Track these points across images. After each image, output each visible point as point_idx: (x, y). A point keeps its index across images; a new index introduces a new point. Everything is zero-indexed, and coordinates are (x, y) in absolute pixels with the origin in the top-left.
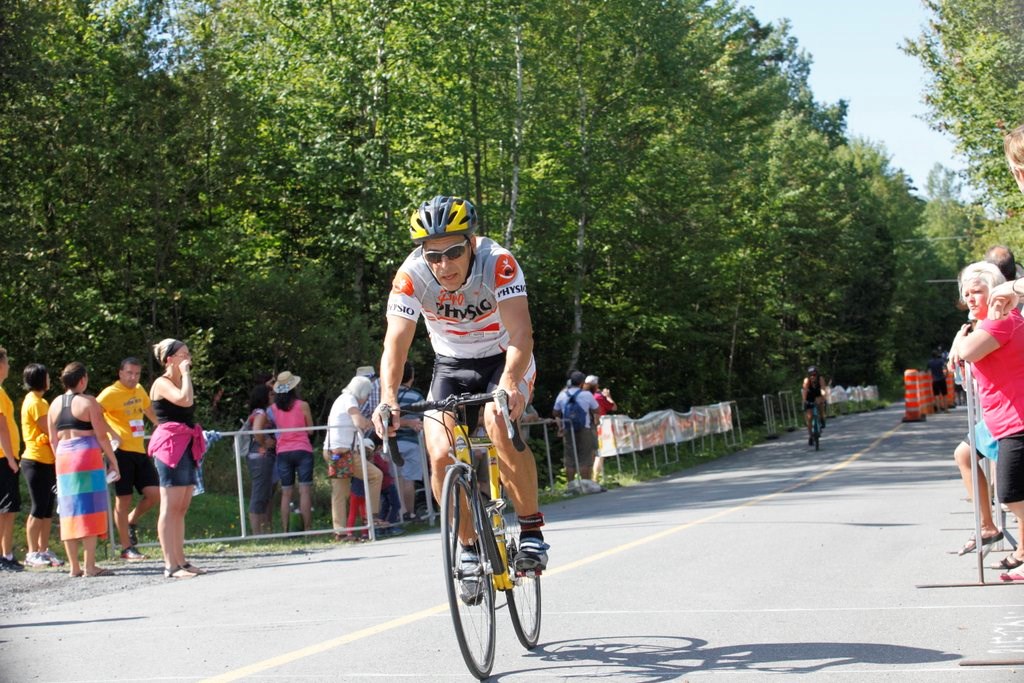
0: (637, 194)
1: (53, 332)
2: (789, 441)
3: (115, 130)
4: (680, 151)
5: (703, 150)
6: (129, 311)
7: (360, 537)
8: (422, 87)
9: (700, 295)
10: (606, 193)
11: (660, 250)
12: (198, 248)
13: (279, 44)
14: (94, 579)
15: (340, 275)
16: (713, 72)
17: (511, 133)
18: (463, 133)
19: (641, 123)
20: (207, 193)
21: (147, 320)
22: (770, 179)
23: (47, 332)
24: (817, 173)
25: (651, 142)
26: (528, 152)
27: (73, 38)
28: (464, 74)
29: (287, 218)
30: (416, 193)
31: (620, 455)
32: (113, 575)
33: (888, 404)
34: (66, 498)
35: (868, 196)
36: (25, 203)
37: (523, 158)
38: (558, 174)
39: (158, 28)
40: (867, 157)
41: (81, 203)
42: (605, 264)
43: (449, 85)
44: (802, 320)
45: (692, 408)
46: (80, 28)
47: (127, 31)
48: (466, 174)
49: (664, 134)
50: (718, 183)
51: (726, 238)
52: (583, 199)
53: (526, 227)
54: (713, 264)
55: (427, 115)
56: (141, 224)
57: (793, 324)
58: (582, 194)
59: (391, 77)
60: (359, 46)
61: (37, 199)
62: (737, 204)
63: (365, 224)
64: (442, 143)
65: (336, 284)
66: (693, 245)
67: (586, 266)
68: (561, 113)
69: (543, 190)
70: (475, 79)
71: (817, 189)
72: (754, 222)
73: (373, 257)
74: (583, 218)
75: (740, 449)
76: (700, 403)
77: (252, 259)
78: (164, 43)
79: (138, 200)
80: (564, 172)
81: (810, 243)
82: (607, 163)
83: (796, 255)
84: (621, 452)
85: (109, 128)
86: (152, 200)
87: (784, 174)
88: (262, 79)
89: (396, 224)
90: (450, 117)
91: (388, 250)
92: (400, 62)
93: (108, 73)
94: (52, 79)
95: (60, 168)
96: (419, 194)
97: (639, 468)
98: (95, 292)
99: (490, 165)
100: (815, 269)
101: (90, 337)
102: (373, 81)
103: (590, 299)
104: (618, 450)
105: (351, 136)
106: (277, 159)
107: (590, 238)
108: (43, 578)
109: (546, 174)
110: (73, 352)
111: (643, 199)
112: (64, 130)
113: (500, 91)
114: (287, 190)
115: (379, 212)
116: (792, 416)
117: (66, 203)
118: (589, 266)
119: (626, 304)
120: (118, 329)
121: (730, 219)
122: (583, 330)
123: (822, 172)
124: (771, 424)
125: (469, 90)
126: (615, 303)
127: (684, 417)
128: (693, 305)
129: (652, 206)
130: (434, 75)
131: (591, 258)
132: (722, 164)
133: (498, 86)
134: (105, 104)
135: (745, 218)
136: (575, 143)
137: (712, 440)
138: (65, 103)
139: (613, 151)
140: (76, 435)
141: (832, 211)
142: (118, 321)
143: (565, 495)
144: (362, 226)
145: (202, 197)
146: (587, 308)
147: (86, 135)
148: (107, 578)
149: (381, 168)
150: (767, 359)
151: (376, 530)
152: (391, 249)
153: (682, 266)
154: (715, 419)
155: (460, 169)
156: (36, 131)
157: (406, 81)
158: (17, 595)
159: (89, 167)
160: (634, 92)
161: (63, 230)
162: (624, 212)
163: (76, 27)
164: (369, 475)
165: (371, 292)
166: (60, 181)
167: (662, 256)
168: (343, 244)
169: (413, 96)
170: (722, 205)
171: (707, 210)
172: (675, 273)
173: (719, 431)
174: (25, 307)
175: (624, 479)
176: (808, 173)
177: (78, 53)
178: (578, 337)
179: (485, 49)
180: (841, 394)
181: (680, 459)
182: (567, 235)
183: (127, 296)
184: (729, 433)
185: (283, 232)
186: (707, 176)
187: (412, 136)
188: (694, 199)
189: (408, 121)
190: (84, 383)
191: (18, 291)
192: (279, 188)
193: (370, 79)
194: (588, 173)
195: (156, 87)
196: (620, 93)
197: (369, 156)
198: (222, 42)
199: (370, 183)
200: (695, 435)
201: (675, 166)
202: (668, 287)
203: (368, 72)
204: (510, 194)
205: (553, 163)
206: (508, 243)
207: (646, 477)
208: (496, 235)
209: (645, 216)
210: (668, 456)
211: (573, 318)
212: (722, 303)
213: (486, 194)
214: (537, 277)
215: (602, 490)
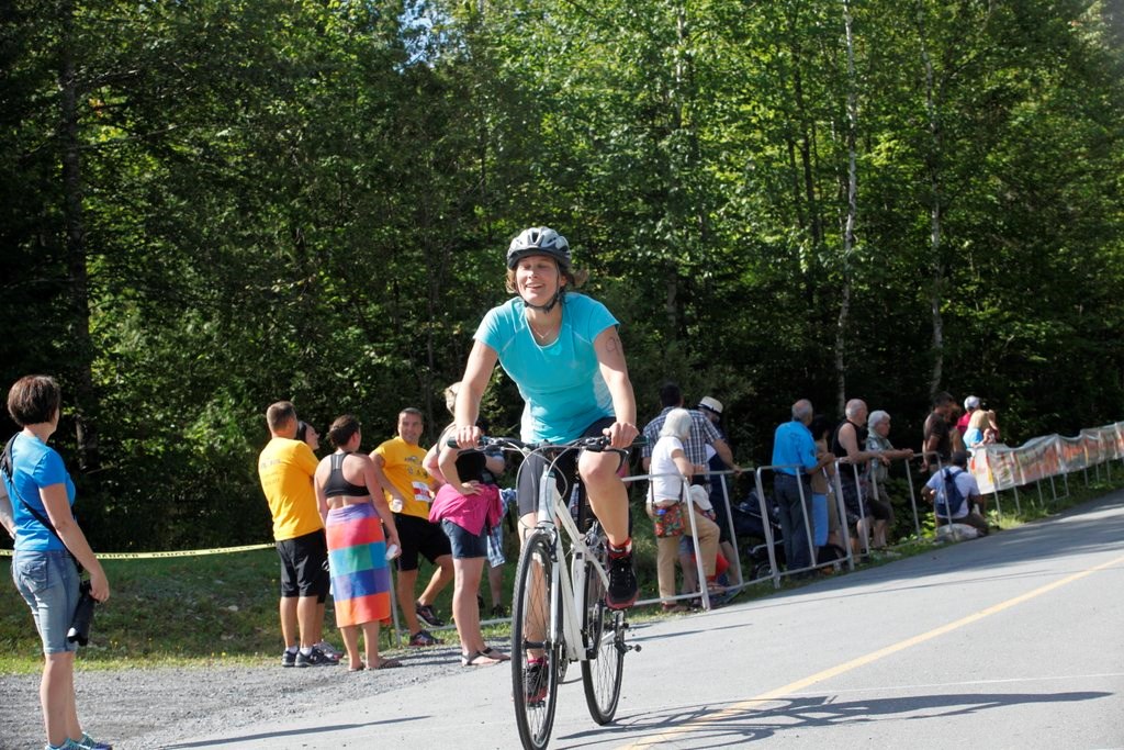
0: (1000, 176)
1: (311, 382)
3: (370, 137)
4: (1049, 121)
5: (1077, 117)
6: (401, 351)
7: (691, 606)
8: (733, 64)
9: (1084, 295)
10: (962, 177)
11: (1032, 242)
12: (477, 272)
13: (559, 22)
14: (378, 672)
15: (649, 295)
16: (1084, 22)
17: (843, 111)
18: (786, 115)
19: (999, 90)
20: (484, 206)
21: (423, 360)
23: (304, 382)
25: (1013, 112)
26: (865, 134)
27: (312, 31)
28: (783, 44)
29: (582, 229)
30: (734, 190)
31: (999, 492)
32: (400, 666)
34: (341, 577)
36: (267, 230)
37: (859, 142)
38: (902, 158)
39: (413, 12)
41: (335, 227)
42: (967, 263)
43: (765, 58)
45: (1081, 432)
46: (321, 18)
47: (377, 18)
48: (793, 164)
49: (1028, 101)
50: (1098, 156)
51: (1111, 223)
52: (935, 186)
53: (867, 224)
54: (1097, 255)
55: (742, 97)
56: (407, 247)
58: (936, 181)
59: (697, 53)
60: (656, 19)
61: (283, 224)
63: (675, 232)
64: (762, 129)
65: (645, 305)
66: (1072, 233)
67: (943, 267)
68: (903, 84)
69: (885, 178)
70: (796, 49)
73: (687, 270)
74: (937, 209)
76: (1091, 424)
78: (421, 29)
79: (403, 219)
80: (910, 155)
82: (961, 141)
84: (1000, 488)
85: (362, 136)
86: (420, 218)
88: (542, 65)
89: (714, 229)
90: (770, 98)
91: (705, 260)
92: (704, 36)
93: (358, 69)
94: (291, 81)
95: (307, 186)
96: (738, 191)
97: (1022, 507)
98: (357, 331)
99: (821, 153)
101: (356, 384)
102: (676, 59)
103: (951, 306)
104: (996, 486)
105: (652, 127)
106: (565, 159)
107: (947, 233)
108: (317, 674)
109: (889, 159)
110: (337, 403)
111: (1008, 182)
112: (309, 140)
113: (827, 62)
114: (579, 196)
115: (692, 216)
117: (318, 227)
118: (948, 266)
119: (996, 309)
120: (388, 374)
121: (1114, 200)
122: (944, 343)
125: (789, 63)
126: (982, 309)
127: (1072, 442)
128: (1076, 307)
129: (1019, 190)
130: (748, 48)
131: (949, 256)
132: (1102, 134)
133: (825, 57)
134: (356, 106)
136: (922, 119)
137: (1108, 466)
138: (308, 107)
139: (968, 127)
140: (348, 502)
142: (388, 365)
143: (935, 544)
144: (672, 234)
145: (479, 211)
146: (946, 317)
147: (337, 145)
148: (393, 670)
149: (691, 164)
151: (711, 598)
152: (708, 259)
153: (1059, 260)
154: (1110, 443)
155: (786, 158)
156: (277, 143)
157: (715, 57)
158: (288, 695)
159: (342, 183)
160: (988, 53)
161: (316, 260)
162: (986, 200)
163: (316, 16)
164: (698, 531)
165: (688, 312)
166: (308, 201)
167: (1035, 249)
168: (651, 257)
169: (724, 75)
170: (1103, 183)
171: (1087, 192)
172: (1050, 268)
173: (1116, 457)
174: (275, 353)
175: (1004, 520)
177: (319, 47)
178: (939, 353)
179: (807, 12)
181: (1071, 493)
182: (918, 231)
183: (396, 334)
185: (580, 246)
186: (1083, 149)
187: (725, 122)
188: (1070, 177)
189: (719, 105)
190: (356, 440)
191: (266, 335)
192: (570, 194)
193: (671, 57)
194: (939, 154)
195: (415, 83)
196: (971, 56)
197: (676, 150)
198: (490, 24)
199: (678, 182)
200: (1088, 463)
201: (1044, 139)
202: (1045, 286)
203: (668, 49)
204: (847, 185)
205: (896, 145)
206: (848, 245)
207: (1031, 516)
208: (833, 236)
209: (1012, 202)
210: (1056, 491)
211: (932, 330)
212: (1111, 303)
213: (818, 186)
214: (885, 285)
215: (980, 536)
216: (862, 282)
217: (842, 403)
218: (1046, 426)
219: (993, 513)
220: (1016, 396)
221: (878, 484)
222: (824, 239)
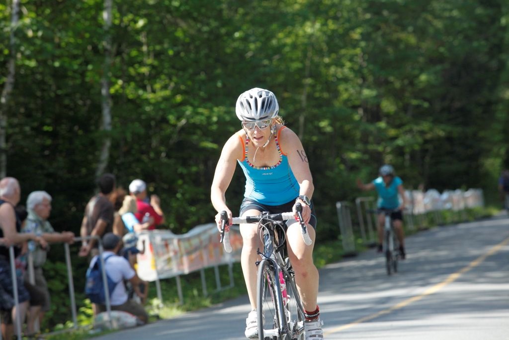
11: (208, 24)
31: (161, 280)
33: (495, 212)
42: (140, 44)
44: (385, 110)
54: (274, 41)
57: (374, 114)
83: (379, 28)
84: (163, 276)
100: (402, 46)
103: (122, 87)
104: (159, 273)
107: (120, 11)
118: (120, 45)
124: (348, 239)
126: (154, 91)
153: (234, 44)
175: (166, 309)
178: (106, 135)
180: (435, 200)
206: (15, 18)
207: (194, 306)
210: (222, 280)
211: (100, 110)
214: (53, 62)
215: (138, 325)
216: (29, 58)
219: (154, 302)
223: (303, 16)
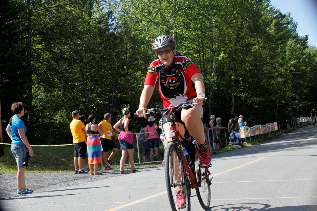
0: (248, 63)
1: (84, 107)
2: (294, 133)
3: (100, 49)
4: (261, 51)
5: (267, 50)
6: (105, 100)
8: (187, 34)
9: (268, 92)
10: (240, 63)
11: (256, 79)
12: (124, 82)
13: (146, 23)
14: (97, 176)
16: (270, 28)
17: (212, 47)
18: (199, 47)
19: (249, 43)
20: (126, 66)
21: (110, 102)
22: (287, 58)
23: (82, 107)
24: (300, 56)
25: (252, 48)
26: (217, 52)
27: (87, 24)
28: (199, 30)
31: (246, 138)
32: (103, 174)
34: (90, 153)
35: (314, 62)
36: (75, 70)
37: (216, 54)
38: (226, 58)
39: (111, 20)
40: (314, 51)
41: (91, 70)
42: (241, 84)
43: (194, 34)
44: (297, 98)
45: (266, 124)
46: (89, 21)
47: (102, 21)
48: (200, 59)
49: (256, 46)
51: (275, 75)
53: (218, 73)
54: (271, 83)
55: (189, 42)
56: (108, 75)
57: (294, 99)
58: (234, 64)
59: (178, 32)
60: (169, 23)
61: (79, 69)
62: (278, 66)
64: (193, 50)
66: (265, 77)
68: (227, 41)
69: (222, 62)
70: (202, 31)
71: (300, 61)
72: (282, 70)
74: (234, 70)
75: (280, 135)
76: (268, 122)
77: (140, 84)
78: (113, 24)
79: (107, 69)
80: (228, 57)
81: (298, 76)
82: (240, 55)
83: (295, 80)
85: (98, 49)
86: (111, 69)
87: (290, 57)
88: (141, 33)
90: (195, 43)
92: (180, 28)
93: (97, 33)
94: (81, 35)
95: (85, 60)
97: (252, 141)
98: (95, 95)
99: (207, 56)
100: (300, 84)
101: (95, 108)
102: (173, 33)
103: (237, 94)
104: (246, 136)
106: (146, 56)
107: (236, 76)
108: (82, 176)
109: (223, 58)
110: (90, 112)
111: (251, 65)
112: (85, 49)
113: (209, 35)
116: (295, 126)
117: (87, 70)
118: (236, 84)
119: (246, 95)
120: (102, 105)
121: (276, 70)
122: (234, 102)
123: (301, 56)
124: (289, 128)
125: (200, 35)
126: (244, 94)
127: (264, 126)
128: (266, 95)
129: (253, 67)
130: (190, 31)
131: (236, 82)
132: (273, 54)
133: (208, 34)
134: (97, 42)
135: (280, 69)
136: (231, 49)
137: (272, 132)
138: (85, 41)
139: (242, 51)
140: (92, 135)
141: (304, 67)
142: (102, 103)
143: (231, 149)
145: (125, 67)
146: (236, 96)
147: (92, 50)
148: (101, 175)
150: (287, 109)
153: (262, 83)
154: (273, 127)
155: (198, 57)
156: (78, 50)
157: (182, 33)
158: (76, 181)
159: (93, 60)
160: (247, 34)
161: (86, 78)
162: (245, 69)
163: (88, 20)
166: (85, 64)
169: (184, 37)
170: (273, 66)
171: (269, 68)
173: (274, 130)
174: (76, 99)
175: (248, 144)
176: (297, 56)
177: (89, 28)
178: (233, 104)
179: (204, 23)
180: (308, 119)
181: (263, 138)
182: (229, 76)
183: (104, 96)
184: (277, 131)
186: (269, 58)
187: (184, 48)
188: (265, 64)
189: (183, 44)
190: (94, 121)
191: (74, 95)
194: (235, 58)
195: (111, 37)
196: (243, 35)
198: (130, 23)
200: (267, 132)
201: (259, 55)
202: (258, 90)
203: (171, 30)
204: (213, 64)
205: (225, 55)
206: (213, 78)
207: (254, 144)
208: (209, 76)
209: (251, 69)
210: (260, 137)
211: (232, 99)
212: (274, 94)
213: (206, 64)
214: (221, 88)
215: (241, 148)
216: (216, 87)
217: (210, 116)
218: (258, 123)
219: (245, 143)
220: (251, 115)
221: (218, 135)
222: (207, 76)
223: (278, 77)
